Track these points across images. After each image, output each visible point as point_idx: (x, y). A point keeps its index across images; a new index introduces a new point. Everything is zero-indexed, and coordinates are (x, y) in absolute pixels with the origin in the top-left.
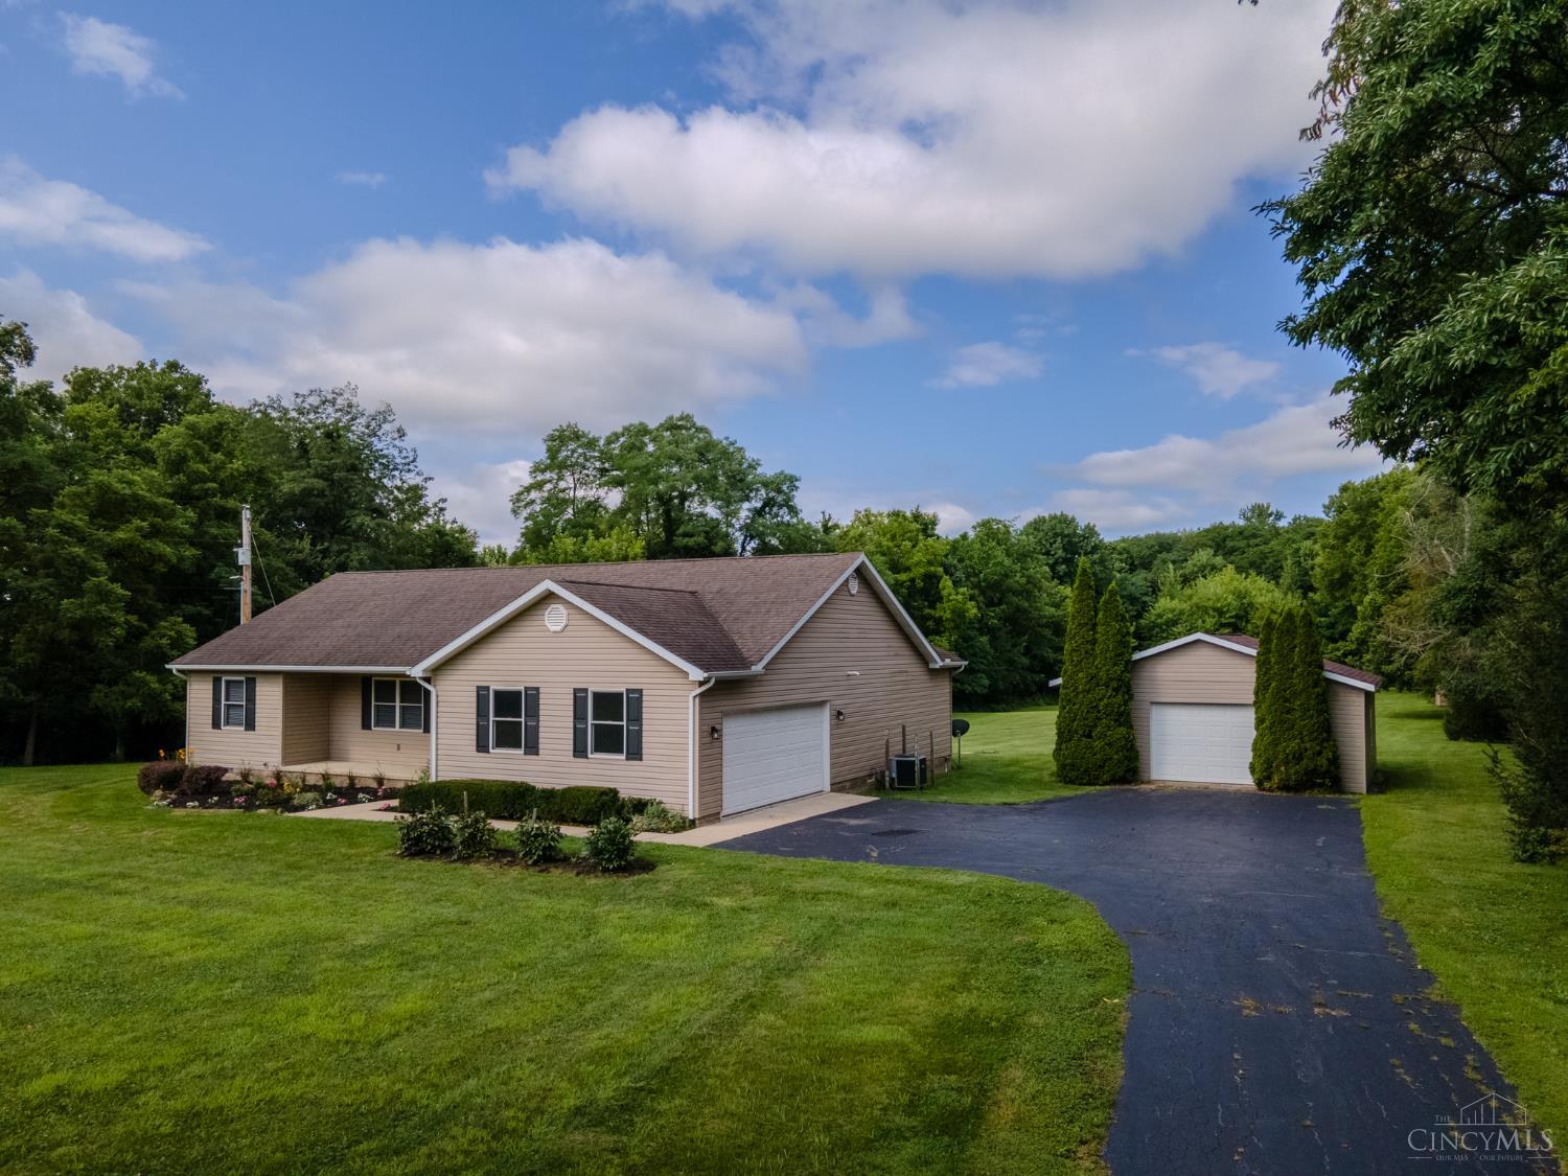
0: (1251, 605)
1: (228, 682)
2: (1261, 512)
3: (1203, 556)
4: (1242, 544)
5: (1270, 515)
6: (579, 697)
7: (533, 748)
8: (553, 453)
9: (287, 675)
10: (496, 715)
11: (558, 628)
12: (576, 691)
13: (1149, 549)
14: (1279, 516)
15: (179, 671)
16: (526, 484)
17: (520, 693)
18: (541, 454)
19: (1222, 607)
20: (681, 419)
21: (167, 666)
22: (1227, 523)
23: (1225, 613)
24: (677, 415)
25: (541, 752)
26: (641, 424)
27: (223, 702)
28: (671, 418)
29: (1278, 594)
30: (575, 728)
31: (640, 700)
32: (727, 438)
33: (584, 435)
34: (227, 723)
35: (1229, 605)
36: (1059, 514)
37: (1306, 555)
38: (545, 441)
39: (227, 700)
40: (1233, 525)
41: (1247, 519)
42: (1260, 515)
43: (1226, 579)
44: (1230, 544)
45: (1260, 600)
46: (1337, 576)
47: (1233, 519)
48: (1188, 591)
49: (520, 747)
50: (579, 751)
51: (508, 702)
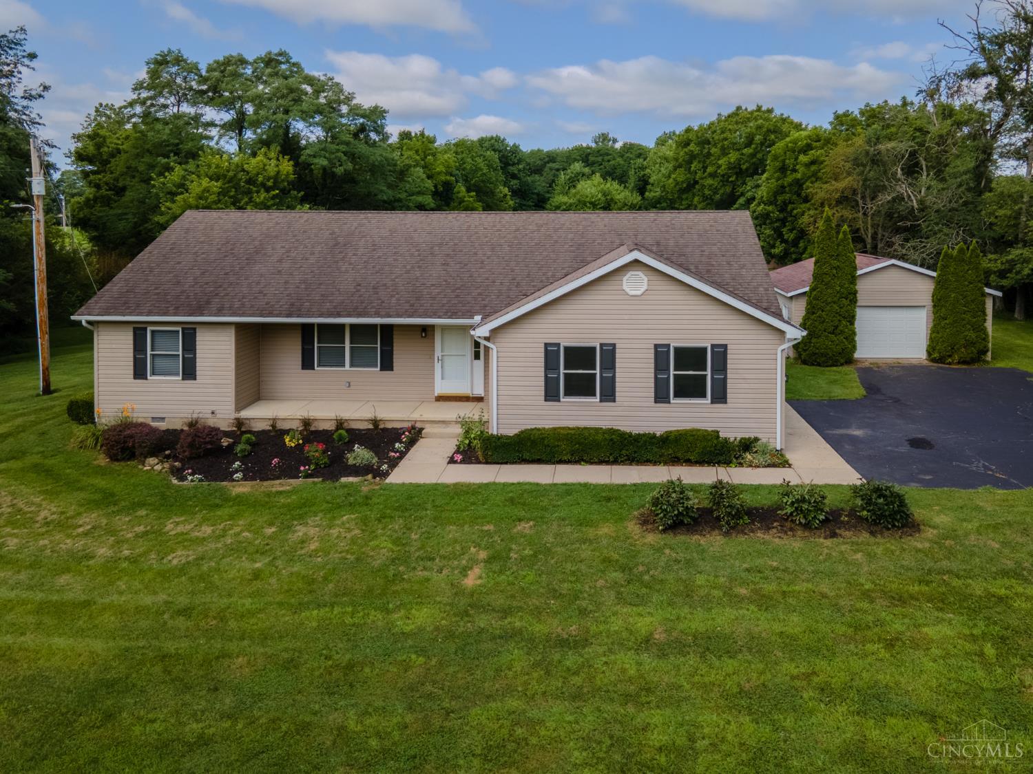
0: (612, 199)
1: (153, 332)
2: (604, 137)
3: (577, 167)
4: (600, 159)
5: (609, 140)
6: (660, 353)
7: (609, 394)
8: (154, 74)
9: (240, 327)
10: (566, 368)
11: (639, 293)
12: (656, 346)
13: (540, 159)
14: (615, 141)
15: (89, 322)
16: (129, 100)
17: (594, 349)
18: (143, 75)
19: (595, 201)
20: (280, 54)
21: (73, 318)
22: (584, 145)
23: (597, 205)
24: (275, 51)
25: (617, 399)
26: (239, 55)
27: (149, 352)
28: (270, 53)
29: (627, 193)
30: (656, 378)
31: (725, 353)
32: (325, 75)
33: (185, 61)
34: (153, 373)
35: (599, 200)
36: (495, 136)
37: (639, 168)
38: (148, 63)
39: (152, 350)
40: (588, 148)
41: (596, 143)
42: (604, 140)
43: (596, 182)
44: (591, 159)
45: (618, 197)
46: (685, 185)
47: (587, 142)
48: (573, 191)
49: (594, 394)
50: (661, 396)
51: (580, 356)
